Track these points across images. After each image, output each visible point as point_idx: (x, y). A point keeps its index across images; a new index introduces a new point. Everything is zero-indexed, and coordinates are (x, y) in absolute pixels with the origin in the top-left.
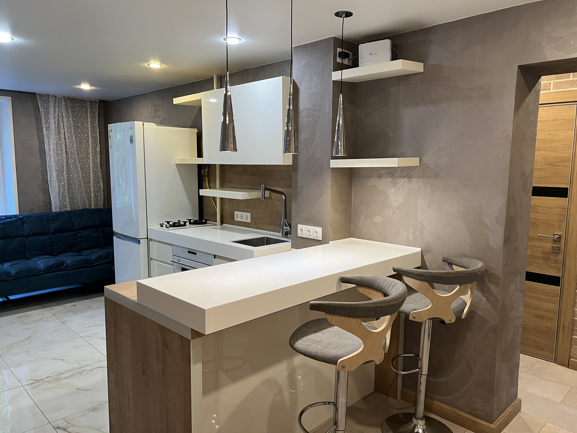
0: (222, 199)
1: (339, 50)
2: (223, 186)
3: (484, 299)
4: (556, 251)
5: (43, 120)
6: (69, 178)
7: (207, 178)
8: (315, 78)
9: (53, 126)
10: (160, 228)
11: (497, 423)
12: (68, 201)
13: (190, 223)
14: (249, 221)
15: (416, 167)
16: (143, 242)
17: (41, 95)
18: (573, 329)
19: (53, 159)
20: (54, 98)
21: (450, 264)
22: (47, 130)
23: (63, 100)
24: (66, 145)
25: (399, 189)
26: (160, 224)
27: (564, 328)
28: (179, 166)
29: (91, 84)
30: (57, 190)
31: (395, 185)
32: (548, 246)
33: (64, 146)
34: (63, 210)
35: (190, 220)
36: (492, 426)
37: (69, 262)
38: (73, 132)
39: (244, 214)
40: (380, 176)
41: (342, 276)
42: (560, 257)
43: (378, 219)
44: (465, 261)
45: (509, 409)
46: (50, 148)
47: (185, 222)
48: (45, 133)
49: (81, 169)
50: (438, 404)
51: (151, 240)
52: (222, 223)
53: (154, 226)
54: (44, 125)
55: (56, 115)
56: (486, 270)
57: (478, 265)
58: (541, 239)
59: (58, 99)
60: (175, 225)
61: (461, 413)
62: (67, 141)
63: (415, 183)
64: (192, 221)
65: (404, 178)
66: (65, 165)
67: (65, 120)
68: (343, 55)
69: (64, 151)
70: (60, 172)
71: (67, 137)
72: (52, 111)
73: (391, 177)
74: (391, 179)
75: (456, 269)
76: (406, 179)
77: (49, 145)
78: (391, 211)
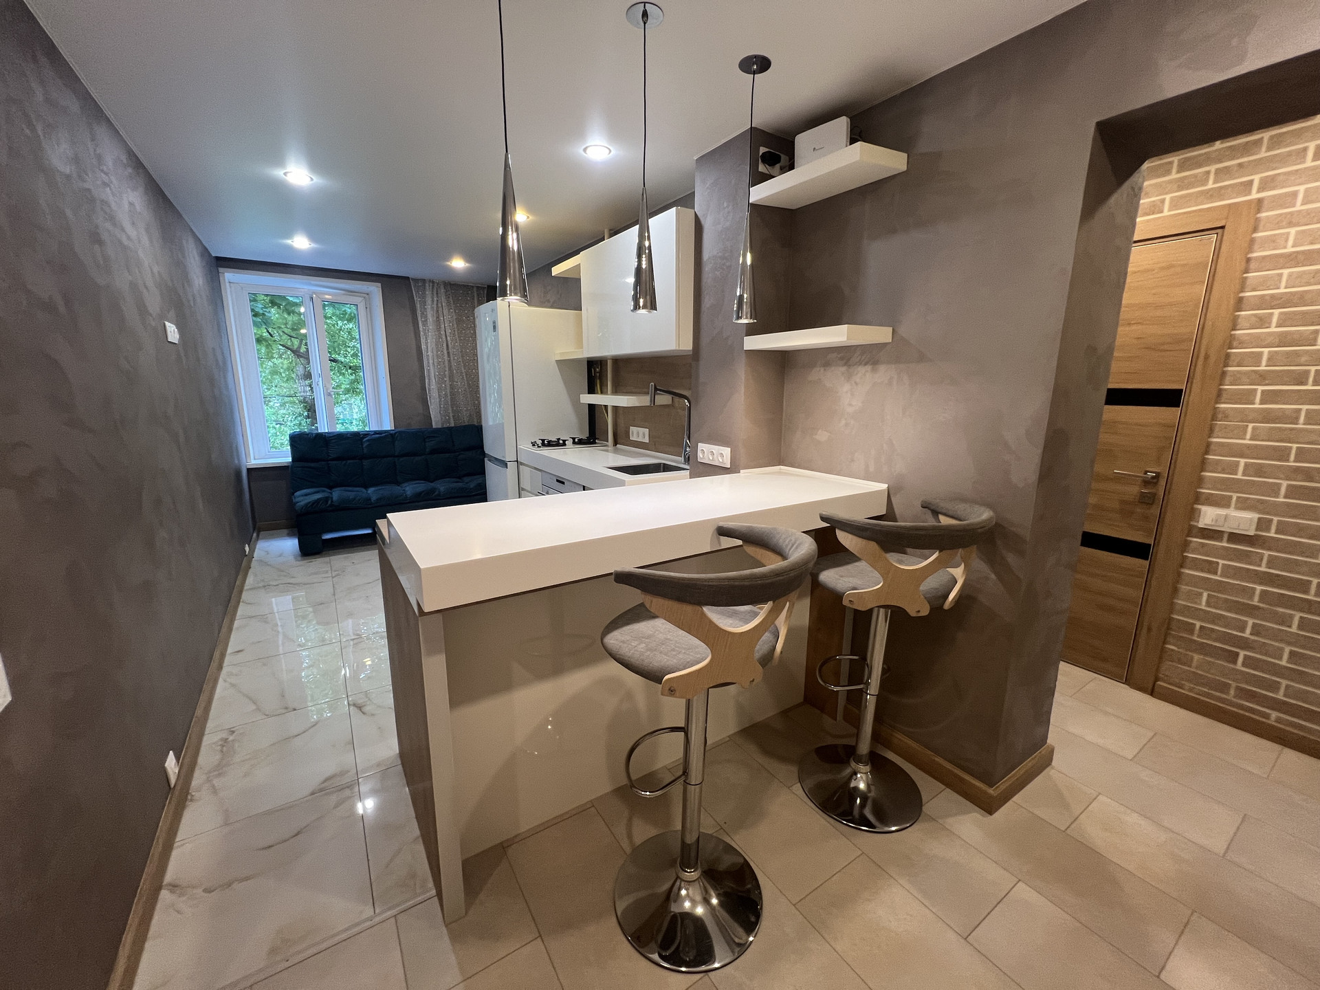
0: (615, 408)
1: (763, 150)
2: (617, 391)
3: (993, 576)
4: (1147, 500)
5: (419, 313)
6: (452, 387)
7: (598, 381)
8: (725, 205)
9: (430, 319)
10: (532, 447)
11: (1003, 785)
12: (451, 415)
13: (574, 443)
14: (646, 440)
15: (886, 344)
16: (512, 467)
17: (416, 280)
18: (1166, 635)
19: (431, 362)
20: (431, 284)
21: (936, 513)
22: (424, 325)
23: (442, 287)
24: (447, 345)
25: (856, 384)
26: (532, 443)
27: (1149, 630)
28: (562, 364)
29: (467, 261)
30: (438, 400)
31: (849, 377)
32: (1134, 490)
33: (445, 345)
34: (445, 426)
35: (574, 439)
36: (991, 791)
37: (442, 489)
38: (455, 326)
39: (641, 430)
40: (827, 365)
41: (721, 524)
42: (1155, 511)
43: (822, 436)
44: (960, 508)
45: (1028, 763)
46: (427, 348)
47: (564, 441)
48: (421, 329)
49: (466, 374)
50: (900, 738)
51: (522, 464)
52: (616, 443)
53: (525, 446)
54: (419, 318)
55: (435, 306)
56: (997, 525)
57: (981, 515)
58: (1118, 479)
59: (436, 285)
60: (550, 444)
61: (939, 760)
62: (449, 338)
63: (884, 373)
64: (576, 440)
65: (865, 365)
66: (447, 369)
67: (446, 312)
68: (771, 159)
69: (445, 352)
70: (441, 380)
71: (448, 334)
72: (429, 300)
73: (845, 364)
74: (844, 369)
75: (944, 521)
76: (869, 368)
77: (427, 344)
78: (843, 422)
